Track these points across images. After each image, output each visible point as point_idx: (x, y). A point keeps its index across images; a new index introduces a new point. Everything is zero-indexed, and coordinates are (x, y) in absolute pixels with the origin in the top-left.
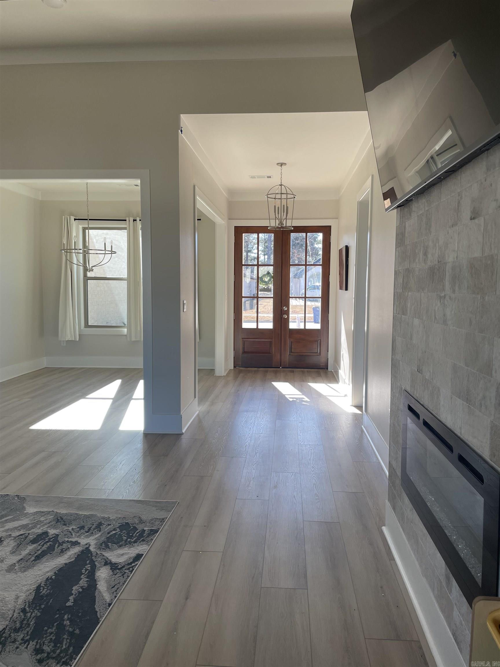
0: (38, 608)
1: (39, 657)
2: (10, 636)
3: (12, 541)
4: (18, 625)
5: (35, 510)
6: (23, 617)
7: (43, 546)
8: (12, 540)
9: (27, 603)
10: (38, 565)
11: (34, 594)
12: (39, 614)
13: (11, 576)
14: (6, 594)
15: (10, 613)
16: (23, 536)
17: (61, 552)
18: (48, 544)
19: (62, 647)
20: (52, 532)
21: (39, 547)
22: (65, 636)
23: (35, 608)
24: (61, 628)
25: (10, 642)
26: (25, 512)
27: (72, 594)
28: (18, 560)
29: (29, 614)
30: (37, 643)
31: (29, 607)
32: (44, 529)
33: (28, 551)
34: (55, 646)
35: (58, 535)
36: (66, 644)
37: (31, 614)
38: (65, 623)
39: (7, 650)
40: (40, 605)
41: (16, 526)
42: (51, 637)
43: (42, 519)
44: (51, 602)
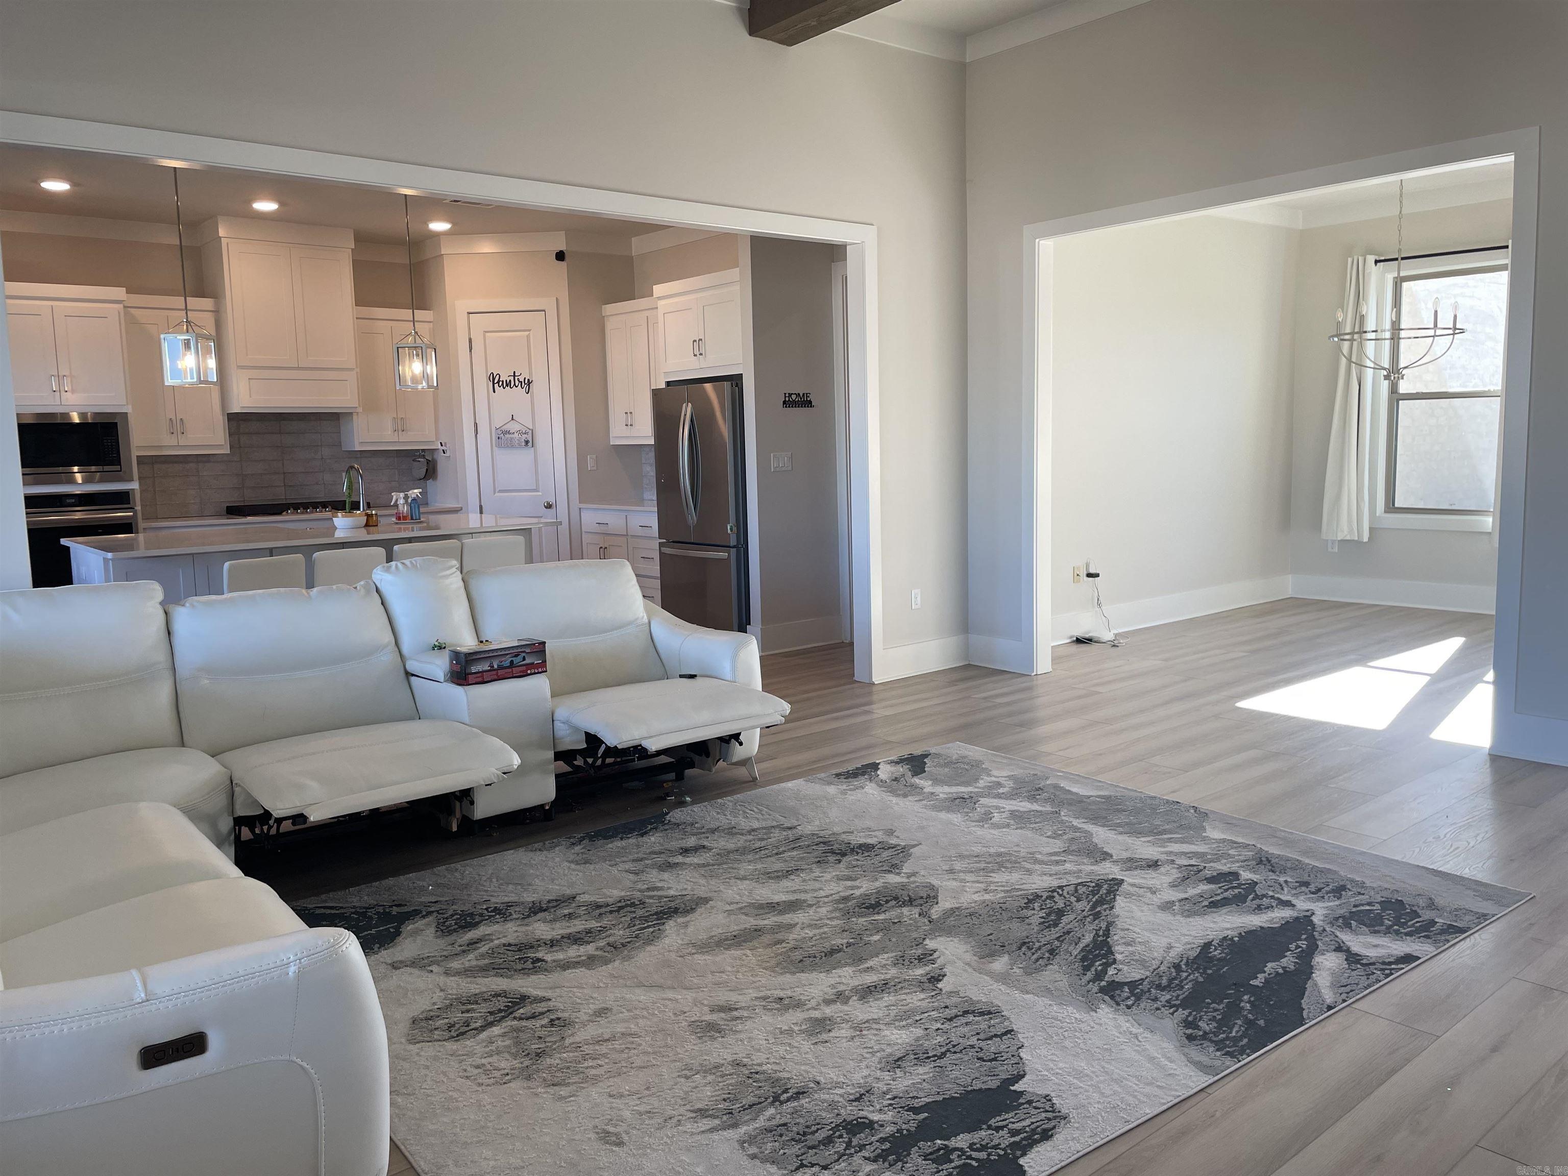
0: (1201, 971)
1: (1189, 1031)
2: (1149, 991)
3: (1175, 870)
4: (1164, 982)
5: (1223, 836)
6: (1174, 974)
7: (1226, 890)
8: (1174, 868)
9: (1185, 960)
10: (1214, 915)
11: (1198, 951)
12: (1201, 979)
13: (1164, 917)
14: (1153, 938)
15: (1155, 964)
16: (1195, 868)
17: (1256, 909)
18: (1236, 891)
19: (1231, 1033)
20: (1246, 875)
21: (1219, 891)
22: (1239, 1022)
23: (1197, 969)
24: (1234, 1009)
25: (1148, 999)
26: (1204, 834)
27: (1265, 972)
28: (1180, 898)
29: (1184, 975)
30: (1190, 1014)
31: (1187, 964)
32: (1234, 867)
33: (1199, 891)
34: (1219, 1028)
35: (1256, 883)
36: (1237, 1032)
37: (1189, 975)
38: (1242, 1004)
39: (1142, 1005)
40: (1205, 969)
41: (1184, 850)
42: (1215, 1014)
43: (1232, 852)
44: (1224, 970)
